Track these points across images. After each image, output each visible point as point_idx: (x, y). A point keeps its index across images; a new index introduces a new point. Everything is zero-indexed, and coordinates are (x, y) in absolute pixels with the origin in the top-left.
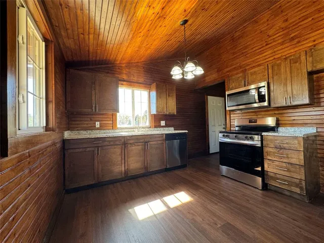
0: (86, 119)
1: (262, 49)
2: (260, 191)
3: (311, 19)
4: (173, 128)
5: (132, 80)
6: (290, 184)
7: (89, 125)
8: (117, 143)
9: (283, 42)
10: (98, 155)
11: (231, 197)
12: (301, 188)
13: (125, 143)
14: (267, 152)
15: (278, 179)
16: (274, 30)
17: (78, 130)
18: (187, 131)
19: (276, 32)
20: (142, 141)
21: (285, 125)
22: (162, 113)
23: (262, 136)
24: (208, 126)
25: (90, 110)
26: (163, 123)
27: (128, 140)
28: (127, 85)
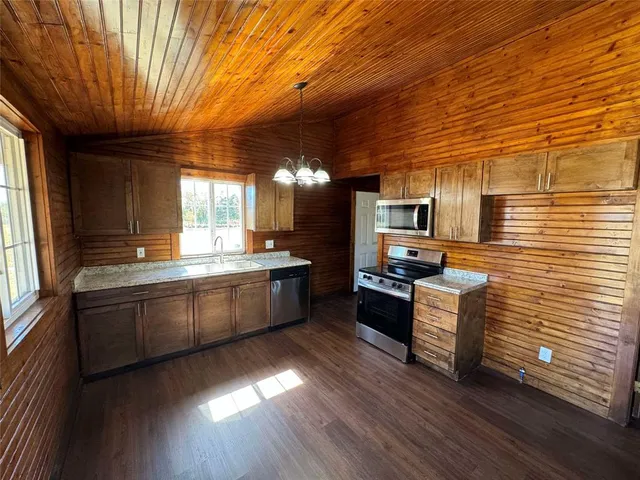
0: (118, 244)
1: (437, 134)
2: (403, 366)
3: (502, 104)
4: (287, 253)
5: (211, 166)
6: (439, 357)
7: (124, 255)
8: (179, 291)
9: (465, 130)
10: (142, 315)
11: (359, 379)
12: (450, 363)
13: (193, 290)
14: (418, 310)
15: (427, 349)
16: (455, 107)
17: (101, 265)
18: (309, 262)
19: (459, 111)
20: (225, 284)
21: (453, 265)
22: (268, 230)
23: (413, 286)
24: (353, 245)
25: (123, 231)
26: (270, 244)
27: (199, 285)
28: (200, 175)
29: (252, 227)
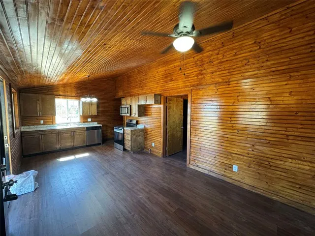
0: (34, 119)
2: (122, 152)
4: (96, 123)
5: (67, 95)
7: (36, 123)
8: (54, 132)
13: (59, 133)
17: (29, 125)
18: (101, 125)
20: (70, 131)
21: (139, 124)
22: (87, 115)
23: (124, 129)
25: (36, 115)
26: (89, 120)
27: (61, 131)
28: (62, 98)
29: (81, 114)
